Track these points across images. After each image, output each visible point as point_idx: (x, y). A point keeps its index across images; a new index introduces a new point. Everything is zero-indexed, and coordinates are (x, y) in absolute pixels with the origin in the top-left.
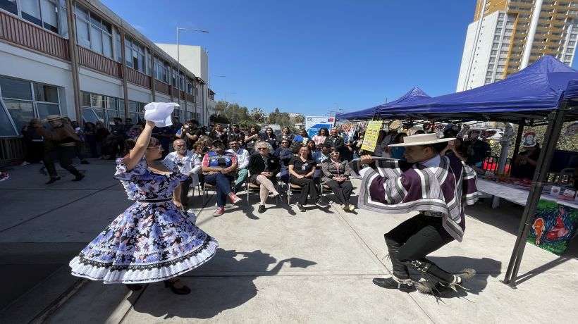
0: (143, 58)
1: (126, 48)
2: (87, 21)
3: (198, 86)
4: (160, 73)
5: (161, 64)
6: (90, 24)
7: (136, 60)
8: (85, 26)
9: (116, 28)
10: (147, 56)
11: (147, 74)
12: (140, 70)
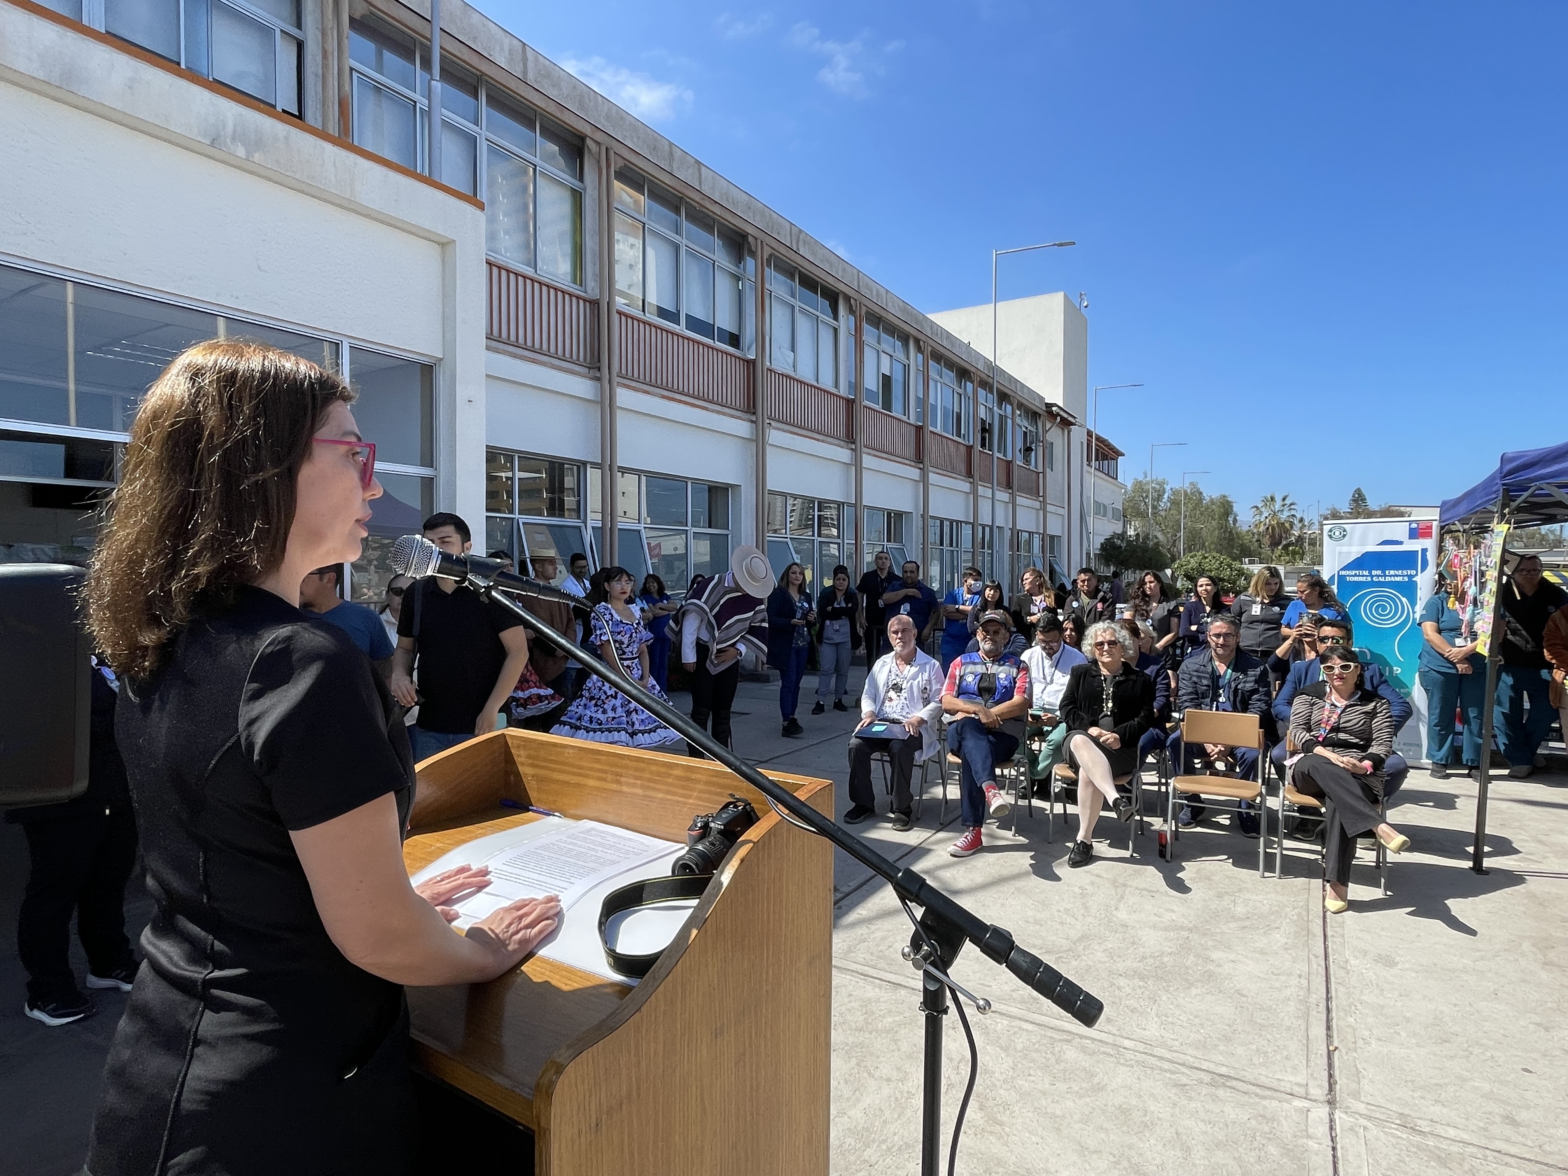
0: (906, 368)
1: (866, 349)
2: (792, 301)
3: (1055, 435)
4: (945, 410)
5: (949, 376)
6: (798, 304)
7: (887, 381)
8: (788, 312)
9: (848, 298)
10: (915, 359)
11: (912, 420)
12: (897, 411)
